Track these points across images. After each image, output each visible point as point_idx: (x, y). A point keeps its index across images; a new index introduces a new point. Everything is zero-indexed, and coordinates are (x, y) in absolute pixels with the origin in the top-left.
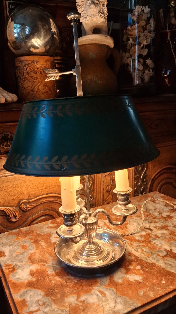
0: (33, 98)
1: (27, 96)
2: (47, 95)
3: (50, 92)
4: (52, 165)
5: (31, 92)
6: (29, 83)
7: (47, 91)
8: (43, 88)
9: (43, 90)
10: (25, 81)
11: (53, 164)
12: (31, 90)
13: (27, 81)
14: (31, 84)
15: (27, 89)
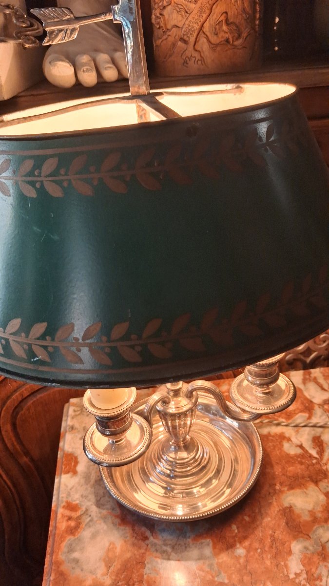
0: (184, 64)
1: (170, 56)
2: (226, 51)
3: (237, 39)
4: (7, 340)
5: (180, 43)
6: (175, 15)
7: (227, 41)
8: (215, 29)
9: (215, 37)
10: (164, 8)
11: (11, 338)
12: (182, 39)
13: (169, 8)
14: (180, 18)
15: (169, 35)
